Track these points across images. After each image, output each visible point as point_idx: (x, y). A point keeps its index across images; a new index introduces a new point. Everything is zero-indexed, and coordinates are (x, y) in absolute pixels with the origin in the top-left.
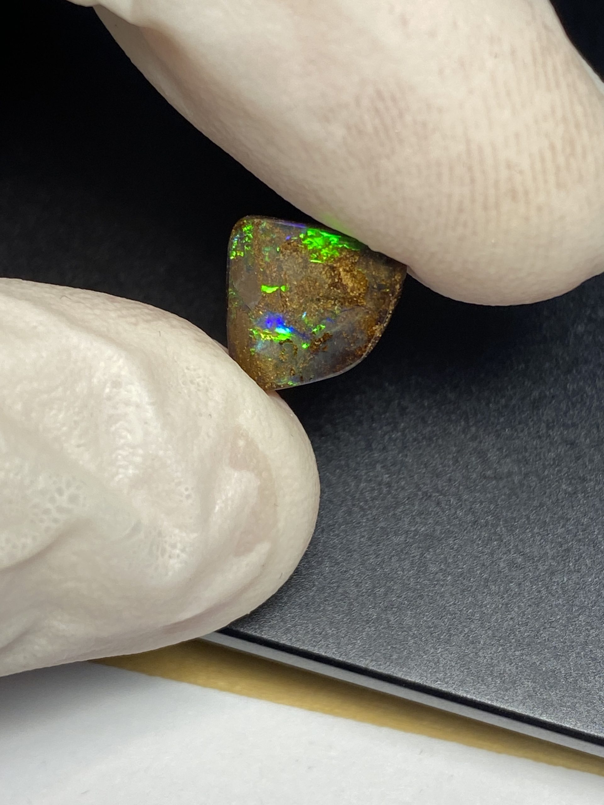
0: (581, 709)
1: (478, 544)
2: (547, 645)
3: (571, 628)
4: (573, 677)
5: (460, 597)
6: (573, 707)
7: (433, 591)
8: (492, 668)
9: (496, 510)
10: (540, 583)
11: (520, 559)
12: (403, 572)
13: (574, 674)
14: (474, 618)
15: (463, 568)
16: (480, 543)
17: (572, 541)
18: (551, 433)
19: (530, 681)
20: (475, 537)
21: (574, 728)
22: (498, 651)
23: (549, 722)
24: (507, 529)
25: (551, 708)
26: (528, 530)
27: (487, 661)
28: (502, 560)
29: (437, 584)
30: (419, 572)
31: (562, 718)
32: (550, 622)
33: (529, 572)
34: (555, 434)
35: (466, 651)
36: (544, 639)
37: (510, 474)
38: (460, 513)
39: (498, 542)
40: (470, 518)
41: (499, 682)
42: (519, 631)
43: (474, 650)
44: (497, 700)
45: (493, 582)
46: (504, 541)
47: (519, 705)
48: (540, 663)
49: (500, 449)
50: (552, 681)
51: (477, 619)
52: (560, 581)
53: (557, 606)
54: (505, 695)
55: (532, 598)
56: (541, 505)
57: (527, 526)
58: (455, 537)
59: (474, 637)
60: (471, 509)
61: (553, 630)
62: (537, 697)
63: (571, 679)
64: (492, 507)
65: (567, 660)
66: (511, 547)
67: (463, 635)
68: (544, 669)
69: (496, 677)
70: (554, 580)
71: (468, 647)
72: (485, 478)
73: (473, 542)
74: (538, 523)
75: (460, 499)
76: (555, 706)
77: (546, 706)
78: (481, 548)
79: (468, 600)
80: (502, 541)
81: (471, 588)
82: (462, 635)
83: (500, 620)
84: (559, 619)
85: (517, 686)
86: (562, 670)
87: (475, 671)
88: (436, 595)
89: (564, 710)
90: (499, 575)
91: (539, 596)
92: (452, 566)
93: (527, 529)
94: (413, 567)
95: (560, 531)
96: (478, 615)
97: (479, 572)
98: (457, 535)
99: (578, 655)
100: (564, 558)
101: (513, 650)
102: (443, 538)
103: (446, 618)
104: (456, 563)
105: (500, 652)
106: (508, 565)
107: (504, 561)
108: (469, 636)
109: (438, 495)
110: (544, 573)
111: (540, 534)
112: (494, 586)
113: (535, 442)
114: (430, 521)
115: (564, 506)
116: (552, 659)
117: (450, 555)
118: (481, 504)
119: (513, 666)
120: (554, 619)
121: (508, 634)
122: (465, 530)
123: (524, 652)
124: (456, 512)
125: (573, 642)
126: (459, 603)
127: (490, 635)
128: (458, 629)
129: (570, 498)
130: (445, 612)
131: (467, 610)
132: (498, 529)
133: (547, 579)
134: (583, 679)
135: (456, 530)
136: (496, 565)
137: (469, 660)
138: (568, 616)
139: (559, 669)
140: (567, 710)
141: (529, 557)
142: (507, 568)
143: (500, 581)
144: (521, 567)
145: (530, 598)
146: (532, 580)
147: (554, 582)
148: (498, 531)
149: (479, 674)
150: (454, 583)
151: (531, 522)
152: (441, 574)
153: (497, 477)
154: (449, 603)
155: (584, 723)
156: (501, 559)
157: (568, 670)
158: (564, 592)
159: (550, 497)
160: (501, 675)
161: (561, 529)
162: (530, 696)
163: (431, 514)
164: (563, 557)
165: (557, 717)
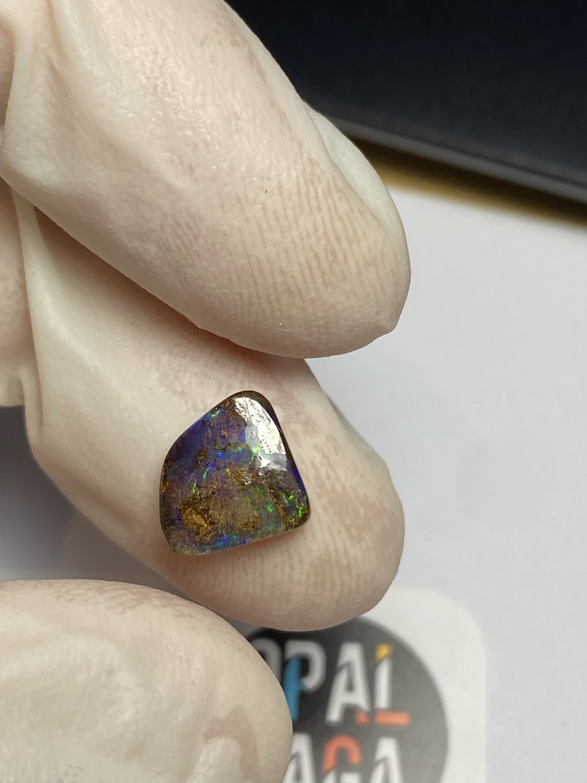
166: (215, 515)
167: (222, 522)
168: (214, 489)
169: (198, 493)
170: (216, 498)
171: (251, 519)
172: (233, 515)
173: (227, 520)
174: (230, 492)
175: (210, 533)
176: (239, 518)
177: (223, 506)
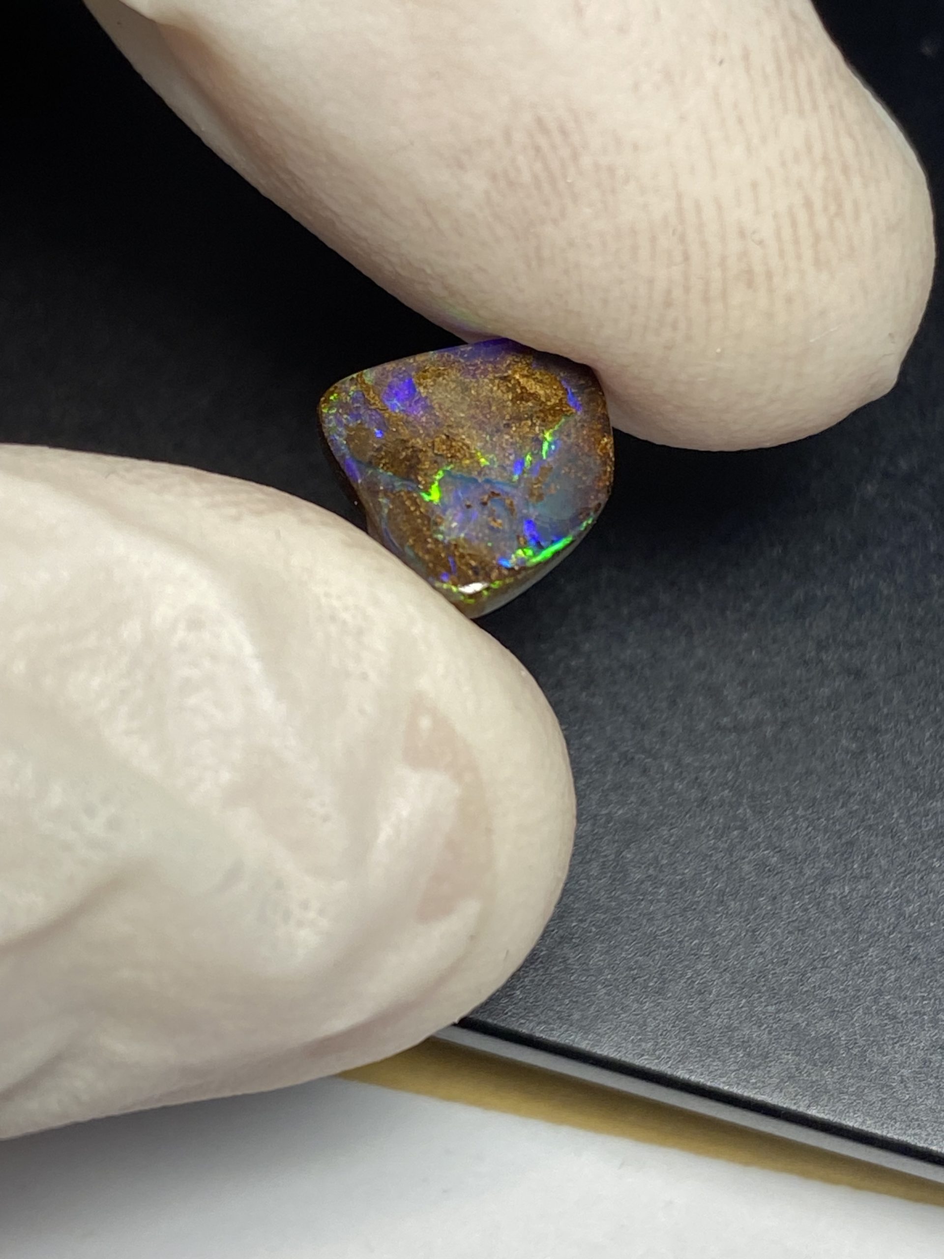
0: (872, 1098)
1: (709, 836)
2: (817, 995)
3: (856, 967)
4: (859, 1047)
5: (680, 919)
6: (859, 1094)
7: (637, 910)
8: (730, 1033)
9: (736, 781)
10: (807, 897)
11: (775, 859)
12: (589, 881)
13: (861, 1042)
14: (702, 953)
15: (684, 874)
16: (710, 833)
17: (858, 828)
18: (824, 658)
19: (791, 1052)
20: (703, 824)
21: (860, 1128)
22: (740, 1006)
23: (821, 1119)
24: (754, 811)
25: (824, 1097)
26: (788, 812)
27: (722, 1022)
28: (747, 860)
29: (642, 900)
30: (614, 880)
31: (841, 1112)
32: (823, 959)
33: (789, 878)
34: (829, 658)
35: (689, 1007)
36: (812, 985)
37: (759, 724)
38: (679, 786)
39: (739, 831)
40: (695, 794)
41: (741, 1055)
42: (773, 974)
43: (702, 1005)
44: (739, 1084)
45: (732, 895)
46: (750, 829)
47: (773, 1092)
48: (807, 1025)
49: (743, 683)
50: (825, 1052)
51: (707, 955)
52: (839, 893)
53: (833, 932)
54: (751, 1076)
55: (793, 921)
56: (809, 772)
57: (787, 805)
58: (671, 824)
59: (702, 983)
60: (697, 778)
61: (828, 971)
62: (801, 1078)
63: (857, 1050)
64: (730, 776)
65: (850, 1019)
66: (760, 840)
67: (685, 980)
68: (813, 1034)
69: (737, 1046)
70: (828, 891)
71: (692, 1000)
72: (719, 728)
73: (699, 831)
74: (803, 801)
75: (679, 764)
76: (831, 1093)
77: (817, 1093)
78: (712, 842)
79: (692, 924)
80: (746, 829)
81: (697, 905)
82: (682, 981)
83: (742, 957)
84: (838, 952)
85: (771, 1061)
86: (841, 1035)
87: (704, 1038)
88: (641, 917)
89: (844, 1099)
90: (741, 884)
91: (806, 918)
92: (666, 870)
93: (785, 811)
94: (605, 873)
95: (839, 813)
96: (707, 949)
97: (709, 879)
98: (674, 821)
99: (866, 1011)
100: (845, 856)
101: (764, 1004)
102: (653, 826)
103: (657, 954)
104: (673, 867)
105: (742, 1007)
106: (755, 869)
107: (749, 862)
108: (695, 982)
109: (643, 757)
110: (812, 881)
111: (807, 819)
112: (733, 903)
113: (798, 672)
114: (633, 798)
115: (844, 772)
116: (825, 1018)
117: (665, 853)
118: (713, 771)
119: (764, 1029)
120: (829, 954)
121: (755, 978)
122: (687, 813)
123: (781, 1007)
124: (673, 784)
125: (859, 990)
126: (678, 930)
127: (727, 980)
128: (676, 972)
129: (855, 761)
130: (655, 944)
131: (691, 941)
132: (740, 811)
133: (819, 891)
134: (875, 1049)
135: (673, 813)
136: (735, 869)
137: (694, 1020)
138: (851, 948)
139: (838, 1033)
140: (849, 1099)
141: (789, 854)
142: (753, 874)
143: (743, 894)
144: (776, 872)
145: (790, 920)
146: (794, 891)
147: (829, 894)
148: (740, 813)
149: (709, 1042)
150: (670, 898)
151: (792, 799)
152: (650, 883)
153: (738, 728)
154: (662, 929)
155: (877, 1120)
156: (744, 858)
157: (852, 1034)
158: (846, 910)
159: (822, 759)
160: (746, 1045)
161: (841, 810)
162: (791, 1077)
163: (633, 789)
164: (842, 855)
165: (833, 1111)
166: (502, 391)
167: (486, 380)
168: (508, 434)
169: (537, 428)
170: (503, 418)
171: (432, 383)
172: (466, 389)
173: (477, 382)
174: (477, 426)
175: (509, 365)
176: (453, 385)
177: (488, 405)
